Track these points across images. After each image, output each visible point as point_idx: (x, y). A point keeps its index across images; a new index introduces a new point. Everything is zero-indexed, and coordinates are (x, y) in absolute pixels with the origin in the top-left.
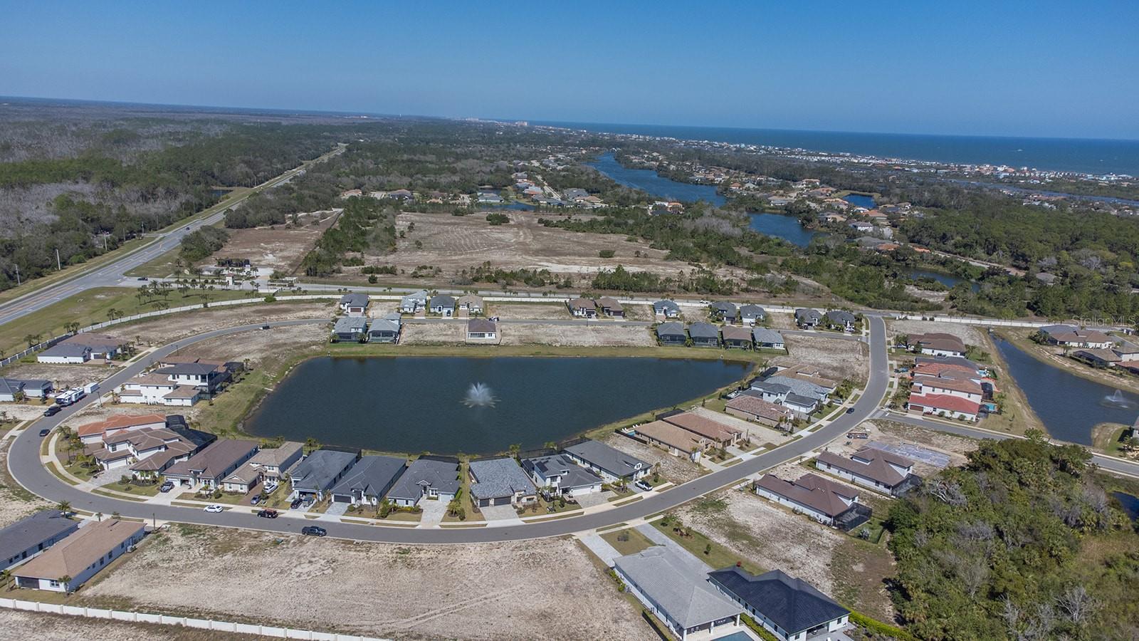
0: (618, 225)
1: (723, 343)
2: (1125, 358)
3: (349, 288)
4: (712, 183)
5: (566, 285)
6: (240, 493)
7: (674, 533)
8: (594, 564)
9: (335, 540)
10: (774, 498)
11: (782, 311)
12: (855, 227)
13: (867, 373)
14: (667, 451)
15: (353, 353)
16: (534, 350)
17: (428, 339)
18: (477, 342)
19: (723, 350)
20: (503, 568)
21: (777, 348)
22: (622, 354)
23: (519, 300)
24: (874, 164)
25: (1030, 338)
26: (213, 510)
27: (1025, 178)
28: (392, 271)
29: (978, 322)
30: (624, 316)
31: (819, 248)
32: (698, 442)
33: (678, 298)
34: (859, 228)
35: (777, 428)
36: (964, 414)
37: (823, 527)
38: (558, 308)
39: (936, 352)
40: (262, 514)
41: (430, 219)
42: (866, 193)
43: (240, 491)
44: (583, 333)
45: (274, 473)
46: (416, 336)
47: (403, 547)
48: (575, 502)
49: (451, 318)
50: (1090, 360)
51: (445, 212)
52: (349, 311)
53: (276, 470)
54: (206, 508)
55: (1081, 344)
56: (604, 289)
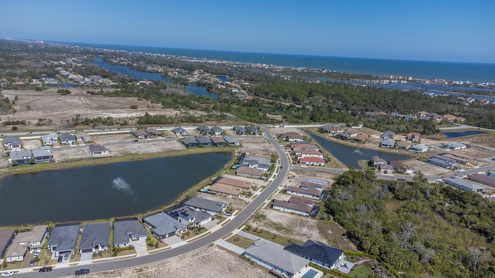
0: (131, 93)
1: (215, 145)
2: (352, 136)
3: (5, 134)
4: (157, 72)
5: (124, 123)
6: (18, 262)
7: (255, 233)
8: (233, 254)
9: (97, 274)
10: (282, 209)
11: (227, 128)
12: (231, 90)
13: (276, 151)
14: (226, 196)
15: (30, 170)
16: (131, 157)
17: (70, 158)
18: (99, 156)
19: (216, 148)
20: (194, 266)
21: (236, 144)
22: (173, 154)
23: (106, 133)
24: (218, 63)
25: (318, 131)
26: (8, 275)
27: (274, 69)
28: (23, 123)
29: (298, 126)
30: (162, 136)
31: (224, 100)
32: (239, 190)
33: (183, 126)
34: (233, 91)
35: (261, 179)
36: (321, 163)
37: (306, 217)
38: (128, 135)
39: (294, 140)
40: (41, 270)
41: (23, 93)
42: (223, 76)
43: (18, 260)
44: (149, 147)
45: (38, 245)
46: (63, 157)
47: (138, 268)
48: (204, 228)
49: (75, 145)
50: (341, 137)
51: (29, 89)
52: (12, 147)
53: (38, 243)
54: (3, 275)
55: (335, 132)
56: (144, 124)
